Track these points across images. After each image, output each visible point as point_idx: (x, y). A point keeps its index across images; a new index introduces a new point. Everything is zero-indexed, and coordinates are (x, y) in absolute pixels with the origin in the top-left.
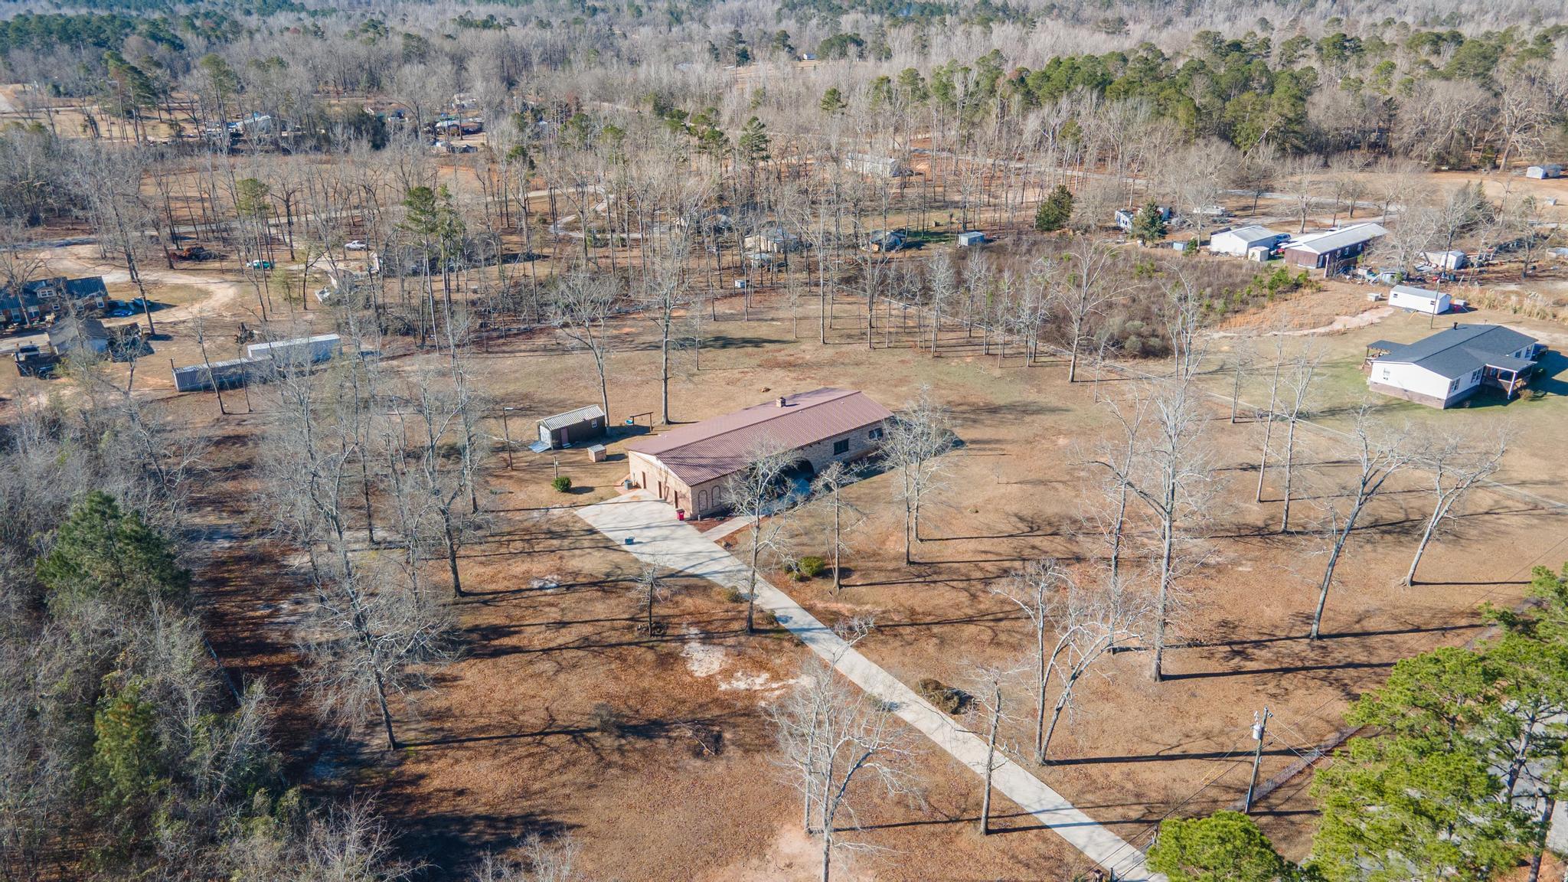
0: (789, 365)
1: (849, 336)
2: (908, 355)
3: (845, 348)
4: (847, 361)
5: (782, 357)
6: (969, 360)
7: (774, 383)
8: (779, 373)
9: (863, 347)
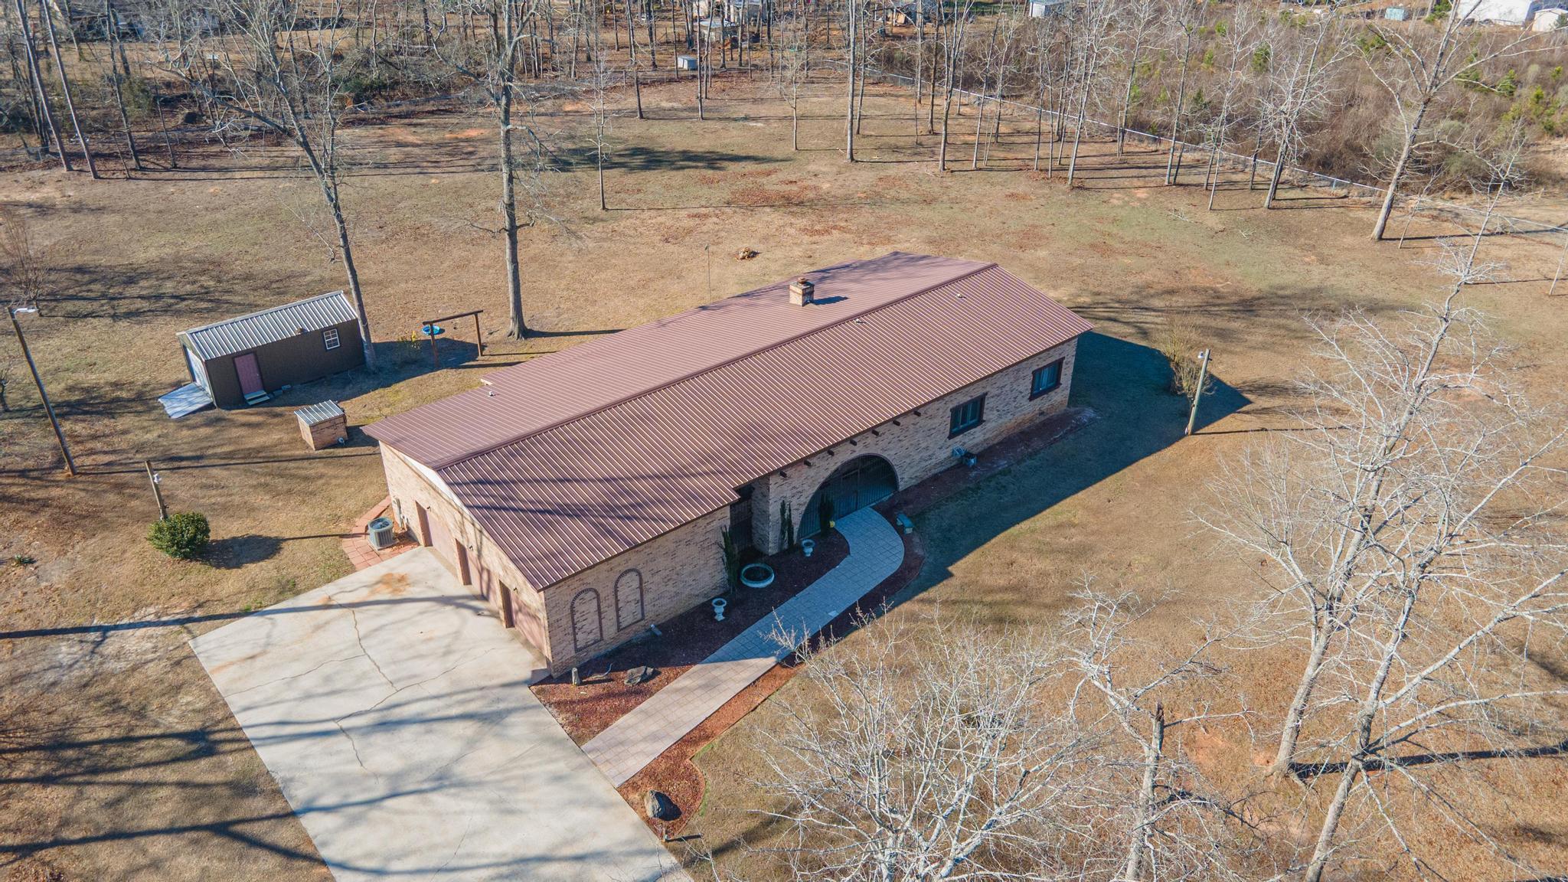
0: (790, 203)
1: (896, 149)
2: (1021, 184)
3: (893, 170)
4: (904, 195)
5: (773, 184)
6: (1142, 194)
7: (765, 239)
8: (771, 220)
9: (929, 169)
